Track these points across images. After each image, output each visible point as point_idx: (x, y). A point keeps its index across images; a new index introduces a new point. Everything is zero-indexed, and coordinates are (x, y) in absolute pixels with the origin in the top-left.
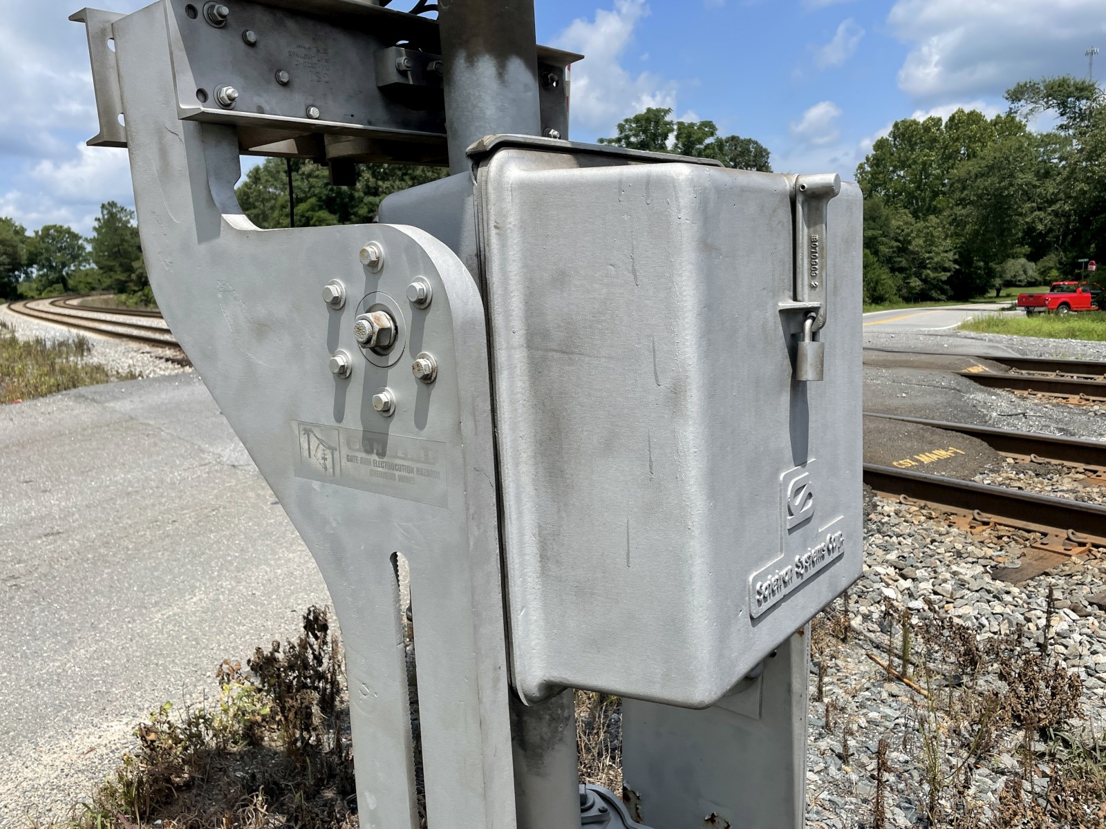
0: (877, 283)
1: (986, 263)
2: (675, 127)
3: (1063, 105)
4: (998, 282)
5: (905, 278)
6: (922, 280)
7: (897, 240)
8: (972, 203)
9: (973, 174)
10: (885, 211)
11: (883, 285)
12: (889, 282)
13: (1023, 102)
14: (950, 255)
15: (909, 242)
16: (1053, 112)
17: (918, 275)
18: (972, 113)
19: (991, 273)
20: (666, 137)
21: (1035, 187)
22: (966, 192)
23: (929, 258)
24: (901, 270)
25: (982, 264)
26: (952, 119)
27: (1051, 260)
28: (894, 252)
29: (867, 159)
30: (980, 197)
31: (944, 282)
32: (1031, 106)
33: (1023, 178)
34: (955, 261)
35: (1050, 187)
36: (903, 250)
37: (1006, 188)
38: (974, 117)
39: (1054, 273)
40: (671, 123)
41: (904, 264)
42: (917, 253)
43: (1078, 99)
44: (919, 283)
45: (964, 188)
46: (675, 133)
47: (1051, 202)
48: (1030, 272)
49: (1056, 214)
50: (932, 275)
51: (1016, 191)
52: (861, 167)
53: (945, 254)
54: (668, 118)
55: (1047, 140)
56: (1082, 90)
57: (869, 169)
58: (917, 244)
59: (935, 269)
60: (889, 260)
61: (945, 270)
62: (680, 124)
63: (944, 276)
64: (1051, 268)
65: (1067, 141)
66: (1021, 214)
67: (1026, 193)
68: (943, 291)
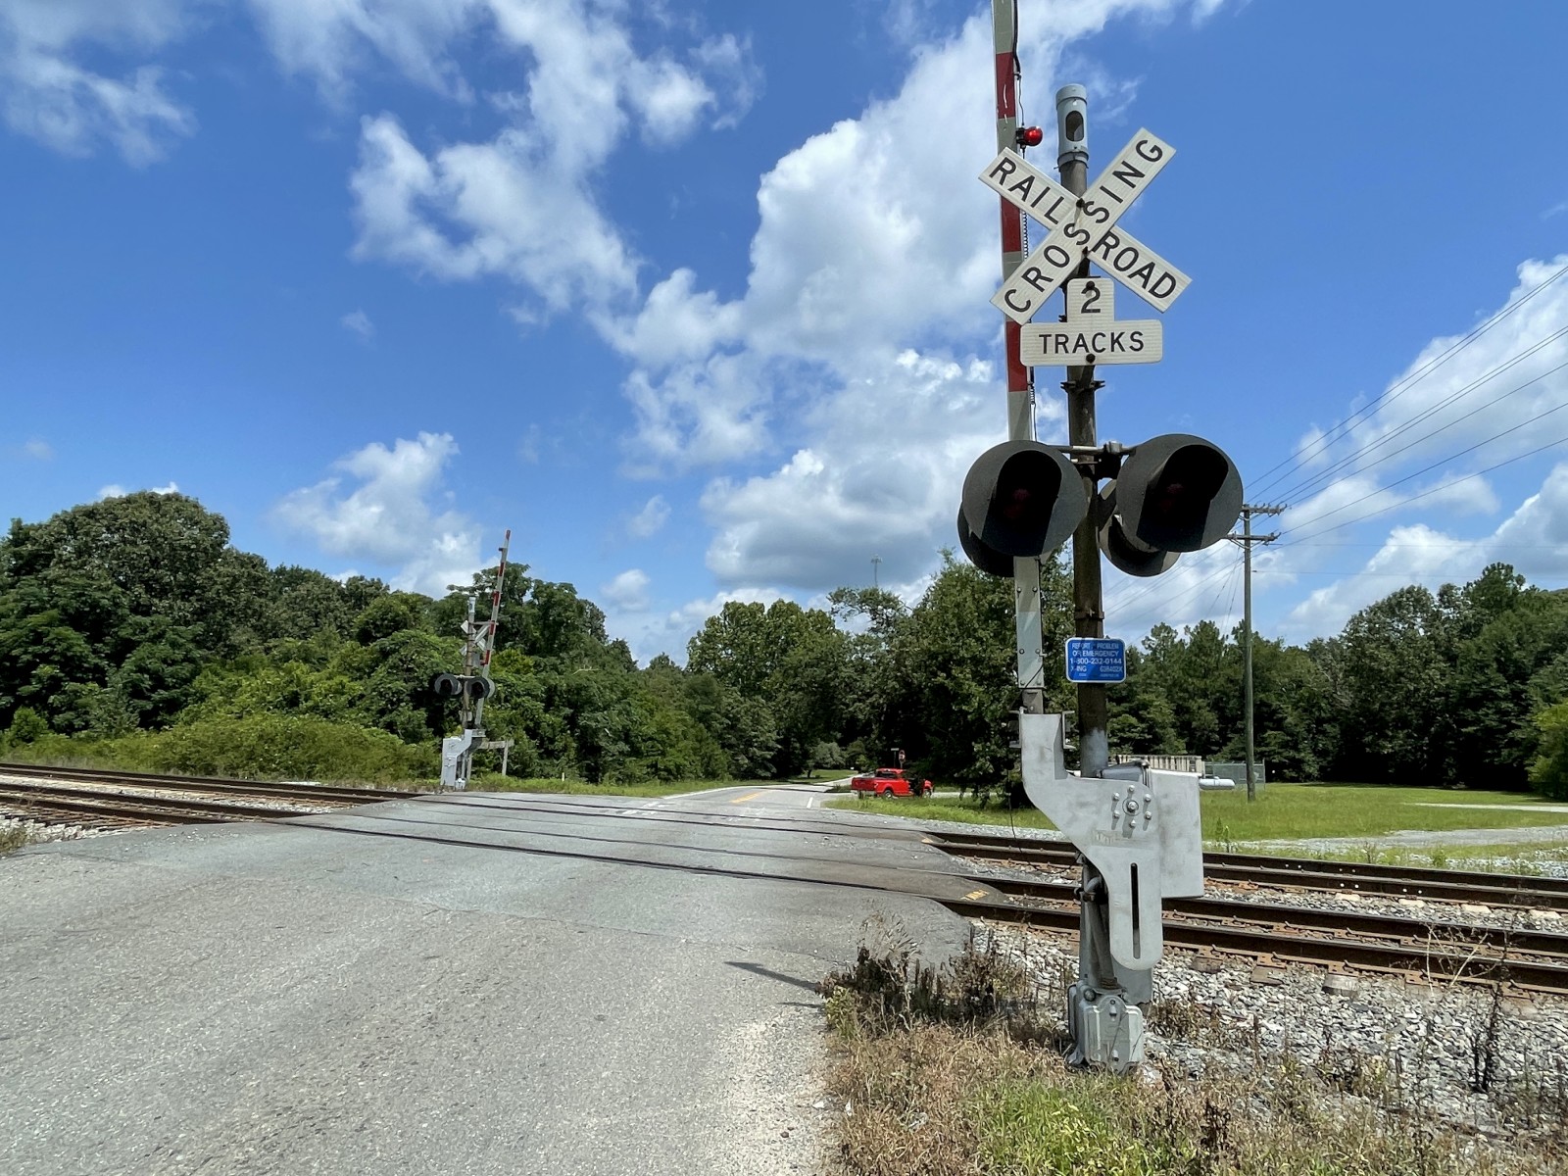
0: (710, 758)
1: (802, 745)
2: (533, 584)
3: (874, 611)
4: (811, 763)
5: (733, 756)
6: (748, 758)
7: (729, 718)
8: (802, 689)
9: (803, 663)
10: (716, 686)
11: (716, 760)
12: (721, 757)
13: (842, 604)
14: (774, 736)
15: (738, 720)
16: (868, 616)
17: (746, 753)
18: (791, 604)
19: (806, 755)
20: (524, 594)
21: (856, 680)
22: (798, 679)
23: (755, 737)
24: (731, 746)
25: (798, 745)
26: (774, 607)
27: (857, 745)
28: (725, 729)
29: (699, 634)
30: (809, 684)
31: (768, 760)
32: (850, 608)
33: (846, 672)
34: (778, 741)
35: (867, 682)
36: (732, 727)
37: (833, 679)
38: (792, 609)
39: (862, 758)
40: (528, 580)
41: (733, 741)
42: (744, 731)
43: (885, 608)
44: (747, 761)
45: (796, 676)
46: (532, 590)
47: (869, 695)
48: (836, 756)
49: (872, 705)
50: (758, 753)
51: (840, 683)
52: (693, 641)
53: (769, 733)
54: (525, 575)
55: (861, 640)
56: (889, 601)
57: (699, 643)
58: (745, 722)
59: (760, 748)
60: (720, 737)
61: (769, 749)
62: (538, 582)
63: (769, 755)
64: (859, 754)
65: (877, 643)
66: (844, 704)
67: (847, 685)
68: (767, 769)
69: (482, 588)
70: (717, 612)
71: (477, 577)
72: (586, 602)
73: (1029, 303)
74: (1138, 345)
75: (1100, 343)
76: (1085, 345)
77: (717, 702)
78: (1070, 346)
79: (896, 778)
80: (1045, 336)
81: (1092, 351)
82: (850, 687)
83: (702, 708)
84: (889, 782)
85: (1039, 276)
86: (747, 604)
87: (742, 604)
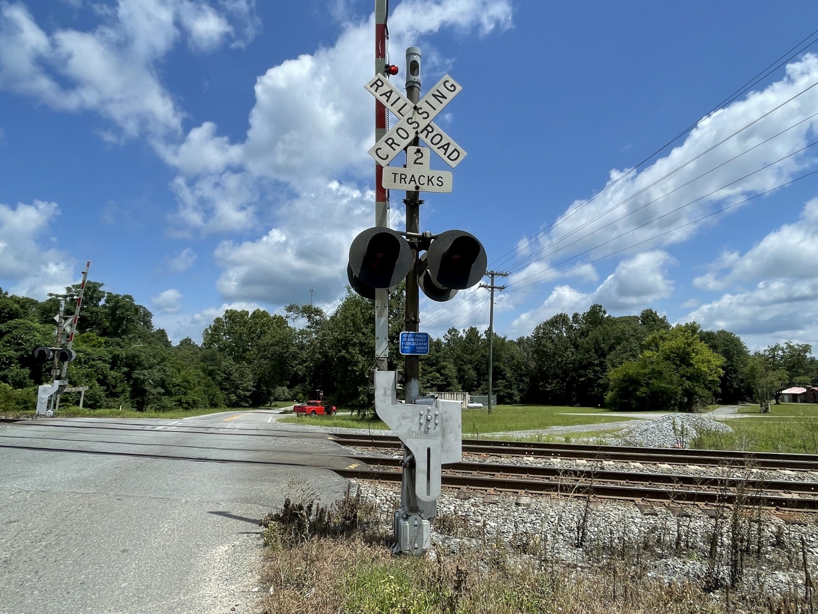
0: (214, 396)
1: (267, 388)
2: (106, 295)
3: (309, 317)
4: (272, 398)
5: (227, 394)
6: (236, 396)
7: (226, 374)
8: (268, 358)
9: (269, 344)
10: (219, 356)
11: (217, 397)
12: (221, 395)
13: (292, 313)
14: (252, 383)
15: (231, 375)
16: (306, 320)
17: (235, 393)
18: (264, 311)
19: (269, 394)
20: (100, 300)
21: (298, 353)
22: (266, 353)
23: (241, 384)
24: (226, 389)
25: (265, 388)
26: (254, 313)
27: (298, 388)
28: (223, 379)
29: (210, 326)
30: (272, 355)
31: (248, 397)
32: (297, 315)
33: (293, 349)
34: (253, 386)
35: (304, 354)
36: (227, 379)
37: (285, 353)
38: (265, 314)
39: (300, 395)
40: (103, 292)
41: (228, 386)
42: (235, 381)
43: (315, 315)
44: (235, 398)
45: (265, 351)
46: (105, 298)
47: (305, 362)
48: (286, 394)
49: (307, 367)
50: (242, 393)
51: (290, 355)
52: (206, 330)
53: (249, 383)
54: (101, 289)
55: (302, 332)
56: (318, 312)
57: (210, 332)
58: (235, 376)
59: (243, 390)
60: (220, 384)
61: (248, 391)
62: (109, 294)
63: (248, 394)
64: (299, 393)
65: (311, 333)
66: (291, 366)
67: (293, 356)
68: (247, 402)
69: (72, 296)
70: (221, 314)
71: (69, 289)
72: (141, 306)
73: (387, 156)
74: (440, 184)
75: (423, 180)
76: (414, 181)
77: (219, 364)
78: (408, 180)
79: (317, 405)
80: (395, 174)
81: (418, 184)
82: (294, 357)
83: (210, 368)
84: (313, 408)
85: (393, 142)
86: (239, 311)
87: (236, 311)
